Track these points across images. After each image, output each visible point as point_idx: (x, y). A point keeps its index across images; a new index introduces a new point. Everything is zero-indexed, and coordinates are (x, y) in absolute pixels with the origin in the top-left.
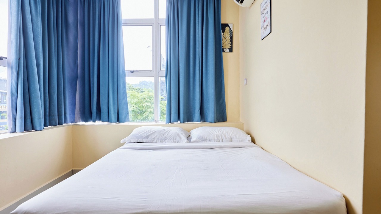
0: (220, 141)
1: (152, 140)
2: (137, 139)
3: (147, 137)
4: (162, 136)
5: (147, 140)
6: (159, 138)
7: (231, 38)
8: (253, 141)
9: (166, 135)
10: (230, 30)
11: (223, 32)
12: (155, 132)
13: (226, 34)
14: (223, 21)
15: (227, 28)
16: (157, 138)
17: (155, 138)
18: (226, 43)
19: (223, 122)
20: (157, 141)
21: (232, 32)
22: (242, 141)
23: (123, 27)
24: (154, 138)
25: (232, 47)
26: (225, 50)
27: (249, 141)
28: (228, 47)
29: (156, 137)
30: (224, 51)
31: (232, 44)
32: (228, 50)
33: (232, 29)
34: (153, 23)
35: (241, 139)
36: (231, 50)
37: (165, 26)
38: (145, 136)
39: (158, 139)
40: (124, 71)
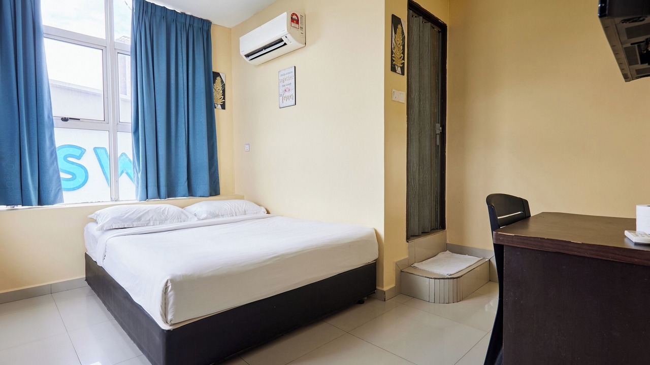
0: (233, 216)
1: (147, 222)
2: (123, 224)
3: (139, 219)
4: (161, 216)
5: (139, 223)
6: (157, 218)
7: (224, 91)
8: (268, 213)
9: (166, 214)
10: (222, 81)
11: (214, 82)
12: (148, 211)
13: (217, 86)
14: (215, 69)
15: (218, 78)
16: (154, 219)
17: (151, 220)
18: (217, 95)
19: (215, 195)
20: (154, 223)
21: (224, 84)
22: (257, 213)
23: (44, 39)
24: (149, 220)
25: (224, 102)
26: (216, 105)
27: (264, 212)
28: (220, 102)
29: (152, 217)
30: (215, 108)
31: (224, 99)
32: (219, 107)
33: (224, 81)
34: (106, 47)
35: (255, 212)
36: (223, 107)
37: (130, 57)
38: (135, 218)
39: (156, 220)
40: (51, 117)
